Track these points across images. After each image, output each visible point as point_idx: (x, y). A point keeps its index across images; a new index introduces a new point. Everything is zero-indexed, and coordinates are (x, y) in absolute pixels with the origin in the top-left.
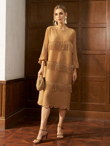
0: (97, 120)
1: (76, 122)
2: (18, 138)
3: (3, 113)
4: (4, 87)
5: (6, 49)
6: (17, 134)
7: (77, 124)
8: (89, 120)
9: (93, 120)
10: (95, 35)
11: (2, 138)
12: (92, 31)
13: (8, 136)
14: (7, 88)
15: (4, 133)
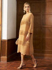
0: (49, 58)
1: (40, 59)
2: (12, 66)
3: (6, 54)
4: (6, 42)
5: (7, 25)
6: (12, 64)
7: (40, 60)
8: (46, 58)
9: (47, 58)
10: (49, 18)
11: (5, 66)
12: (47, 17)
13: (8, 65)
14: (8, 43)
15: (6, 64)
